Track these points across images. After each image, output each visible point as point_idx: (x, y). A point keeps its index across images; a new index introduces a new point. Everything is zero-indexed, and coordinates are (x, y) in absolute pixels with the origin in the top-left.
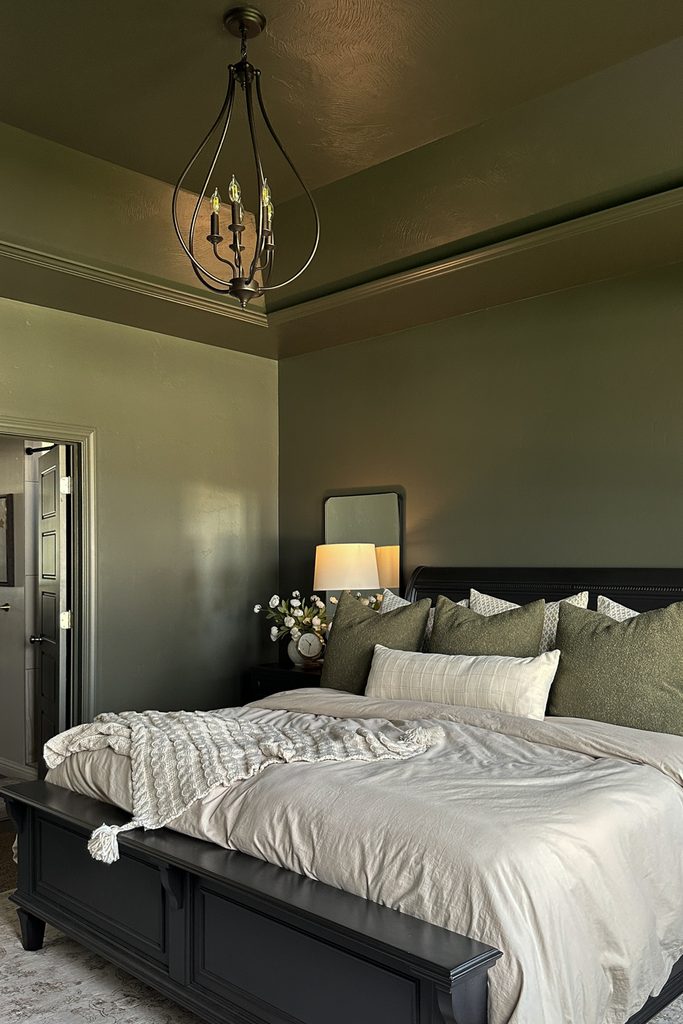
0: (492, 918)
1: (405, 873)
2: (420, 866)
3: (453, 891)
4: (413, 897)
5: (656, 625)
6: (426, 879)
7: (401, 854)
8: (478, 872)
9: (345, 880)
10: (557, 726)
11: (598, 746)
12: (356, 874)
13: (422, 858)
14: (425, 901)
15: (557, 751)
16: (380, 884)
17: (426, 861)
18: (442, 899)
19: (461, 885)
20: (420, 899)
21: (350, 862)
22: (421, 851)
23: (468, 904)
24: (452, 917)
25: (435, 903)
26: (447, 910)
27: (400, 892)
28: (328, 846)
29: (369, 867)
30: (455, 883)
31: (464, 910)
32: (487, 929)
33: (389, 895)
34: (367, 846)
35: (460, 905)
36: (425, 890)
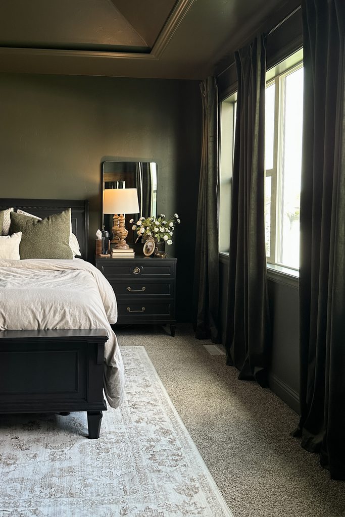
0: (98, 320)
1: (57, 314)
2: (63, 310)
3: (80, 315)
4: (63, 322)
5: (60, 220)
6: (67, 313)
7: (53, 308)
8: (87, 306)
9: (25, 325)
10: (39, 262)
11: (59, 266)
12: (32, 321)
13: (63, 307)
14: (70, 322)
15: (42, 270)
16: (46, 322)
17: (65, 308)
18: (76, 319)
19: (82, 313)
20: (67, 322)
21: (27, 317)
22: (61, 305)
23: (87, 318)
24: (82, 325)
25: (74, 321)
26: (80, 323)
27: (56, 322)
28: (13, 314)
29: (38, 317)
30: (80, 312)
31: (86, 321)
32: (98, 325)
33: (51, 325)
34: (34, 309)
35: (84, 319)
36: (68, 317)
